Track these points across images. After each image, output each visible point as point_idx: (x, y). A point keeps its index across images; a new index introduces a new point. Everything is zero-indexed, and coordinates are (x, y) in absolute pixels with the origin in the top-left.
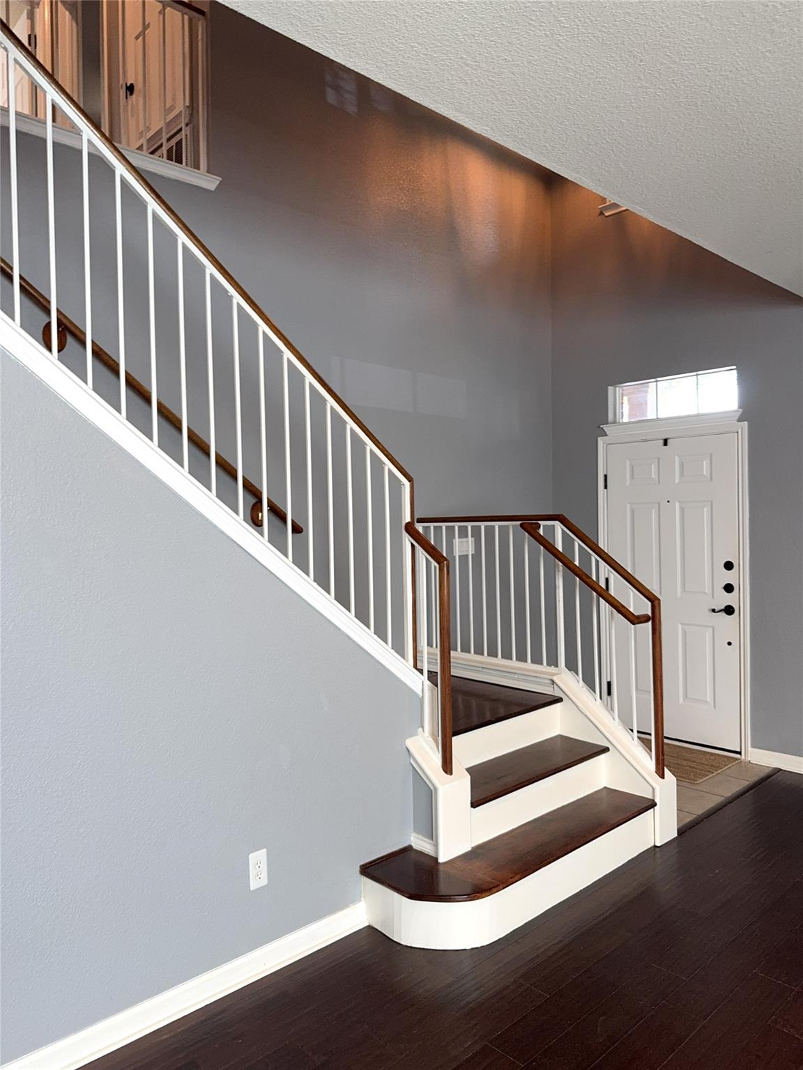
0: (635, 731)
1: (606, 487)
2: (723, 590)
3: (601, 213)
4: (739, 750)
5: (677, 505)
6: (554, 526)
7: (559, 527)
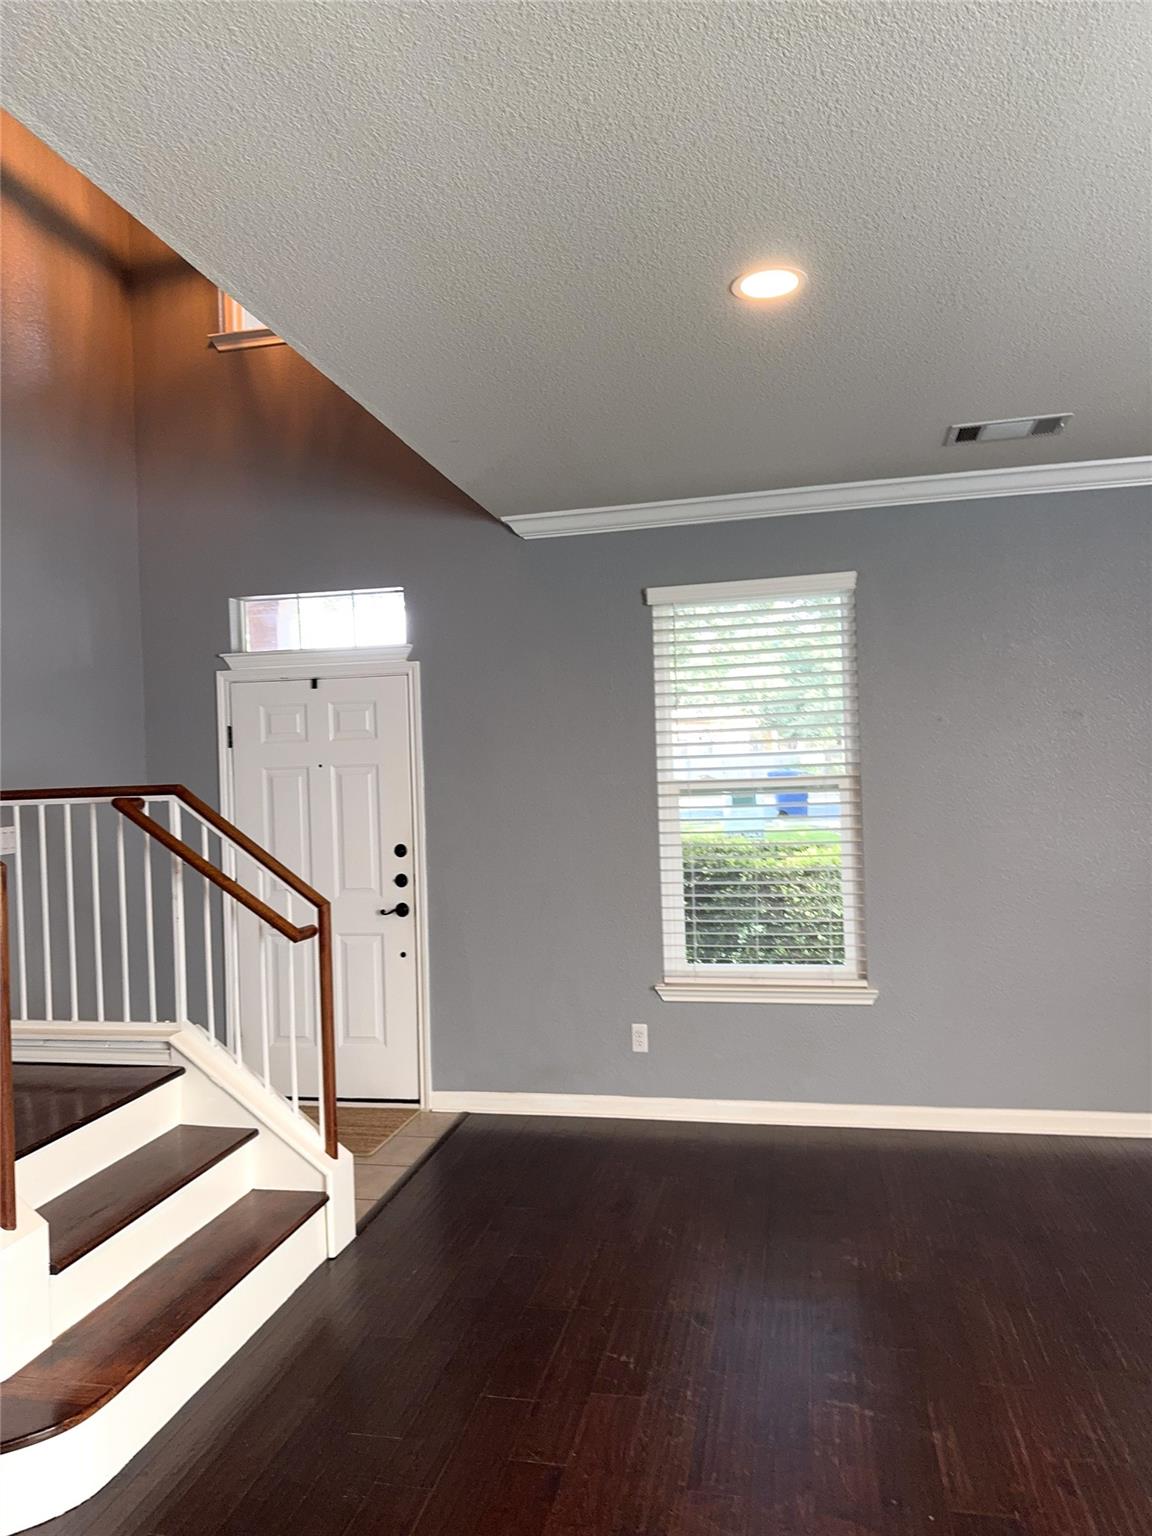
0: (295, 1098)
1: (230, 745)
2: (394, 884)
3: (212, 345)
4: (416, 1098)
5: (332, 769)
6: (167, 802)
7: (175, 804)
